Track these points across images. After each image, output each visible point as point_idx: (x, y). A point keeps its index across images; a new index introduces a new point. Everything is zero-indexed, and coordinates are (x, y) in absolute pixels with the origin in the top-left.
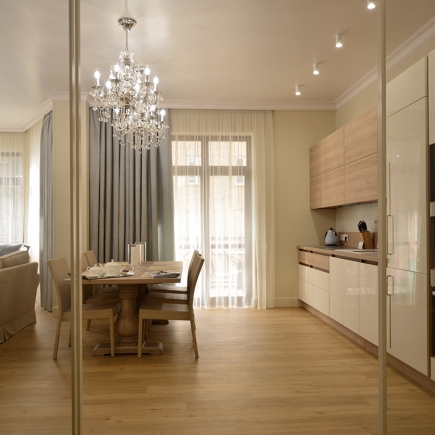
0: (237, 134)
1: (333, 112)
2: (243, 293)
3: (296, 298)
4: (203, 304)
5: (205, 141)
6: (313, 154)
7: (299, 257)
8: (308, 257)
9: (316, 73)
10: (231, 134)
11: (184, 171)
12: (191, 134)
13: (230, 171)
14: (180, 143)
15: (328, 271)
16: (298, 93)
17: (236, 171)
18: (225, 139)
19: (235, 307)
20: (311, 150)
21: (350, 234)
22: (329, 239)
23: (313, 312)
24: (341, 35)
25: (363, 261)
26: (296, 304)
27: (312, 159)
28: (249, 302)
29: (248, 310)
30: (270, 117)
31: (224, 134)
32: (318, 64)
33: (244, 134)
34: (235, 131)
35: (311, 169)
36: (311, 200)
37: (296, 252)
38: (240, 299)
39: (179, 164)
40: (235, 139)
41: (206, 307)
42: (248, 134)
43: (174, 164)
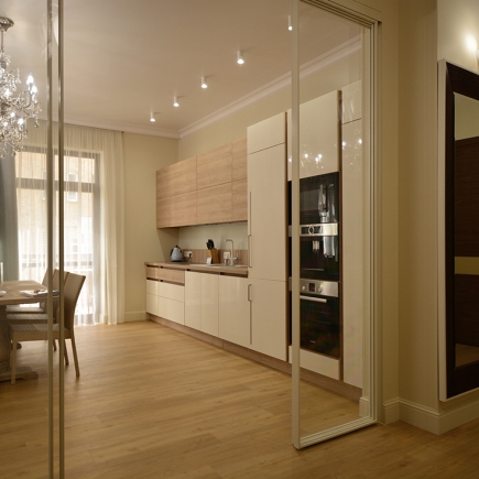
0: (87, 151)
1: (177, 140)
2: (93, 311)
3: (144, 312)
6: (160, 178)
7: (147, 272)
8: (157, 273)
9: (176, 105)
10: (81, 150)
11: (30, 184)
12: (37, 145)
13: (80, 187)
14: (25, 154)
15: (183, 285)
16: (153, 120)
17: (86, 188)
18: (74, 154)
19: (85, 325)
20: (158, 173)
21: (194, 251)
22: (175, 256)
23: (163, 323)
24: (206, 78)
25: (222, 274)
26: (144, 318)
27: (158, 182)
28: (98, 319)
29: (98, 327)
31: (73, 149)
32: (178, 98)
33: (94, 152)
34: (85, 147)
35: (158, 191)
36: (158, 220)
37: (144, 267)
38: (90, 317)
39: (23, 177)
40: (85, 155)
42: (98, 152)
43: (17, 176)
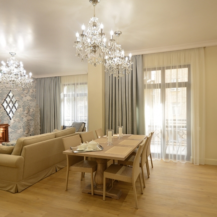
0: (181, 64)
4: (162, 158)
5: (163, 69)
10: (178, 64)
12: (155, 66)
13: (177, 85)
17: (181, 85)
18: (174, 67)
19: (180, 161)
28: (189, 159)
30: (202, 51)
31: (173, 65)
33: (186, 64)
38: (183, 157)
39: (148, 83)
41: (163, 159)
42: (188, 63)
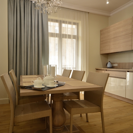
1: (109, 17)
15: (125, 78)
16: (108, 3)
34: (74, 19)
43: (49, 32)
